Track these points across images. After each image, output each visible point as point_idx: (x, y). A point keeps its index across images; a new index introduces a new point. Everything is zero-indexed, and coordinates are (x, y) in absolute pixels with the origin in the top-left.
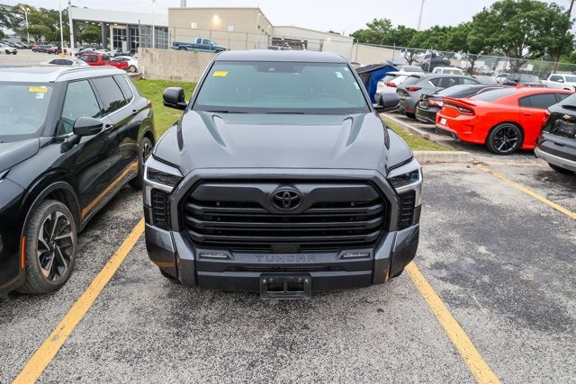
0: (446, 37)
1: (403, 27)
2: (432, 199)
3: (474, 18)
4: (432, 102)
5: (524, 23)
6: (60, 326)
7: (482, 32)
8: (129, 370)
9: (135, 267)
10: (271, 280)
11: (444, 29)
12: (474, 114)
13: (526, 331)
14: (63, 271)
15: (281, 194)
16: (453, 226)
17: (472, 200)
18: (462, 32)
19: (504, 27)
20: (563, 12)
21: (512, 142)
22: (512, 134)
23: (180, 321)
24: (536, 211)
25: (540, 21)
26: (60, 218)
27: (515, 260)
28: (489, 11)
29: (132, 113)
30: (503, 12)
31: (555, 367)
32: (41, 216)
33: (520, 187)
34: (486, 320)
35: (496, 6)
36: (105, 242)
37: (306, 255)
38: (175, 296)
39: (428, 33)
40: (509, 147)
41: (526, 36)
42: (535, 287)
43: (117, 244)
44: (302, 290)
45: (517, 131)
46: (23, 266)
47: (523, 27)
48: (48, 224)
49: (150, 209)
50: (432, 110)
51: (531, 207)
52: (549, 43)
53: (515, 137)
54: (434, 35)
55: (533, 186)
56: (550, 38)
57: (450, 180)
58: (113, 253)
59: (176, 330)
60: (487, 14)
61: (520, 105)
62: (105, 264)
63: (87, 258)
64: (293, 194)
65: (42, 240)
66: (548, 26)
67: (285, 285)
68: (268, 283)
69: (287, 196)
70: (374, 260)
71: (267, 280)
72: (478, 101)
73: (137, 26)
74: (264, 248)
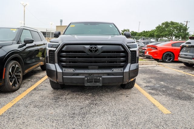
0: (147, 34)
1: (133, 32)
2: (144, 72)
3: (156, 28)
4: (143, 48)
5: (172, 29)
6: (15, 99)
7: (159, 32)
8: (38, 110)
9: (42, 87)
10: (88, 78)
11: (147, 32)
12: (157, 49)
13: (179, 101)
14: (17, 86)
15: (91, 48)
16: (152, 78)
17: (158, 72)
18: (153, 32)
19: (166, 30)
20: (184, 25)
21: (171, 58)
22: (170, 56)
23: (56, 99)
24: (180, 75)
25: (178, 28)
26: (17, 67)
27: (173, 85)
28: (161, 25)
29: (43, 44)
30: (165, 25)
31: (189, 108)
32: (11, 64)
33: (175, 70)
34: (164, 98)
35: (163, 24)
36: (32, 82)
37: (100, 70)
38: (55, 93)
39: (141, 33)
40: (170, 60)
41: (173, 33)
42: (181, 91)
43: (36, 82)
44: (99, 82)
45: (172, 55)
46: (3, 78)
47: (172, 30)
48: (13, 68)
49: (48, 58)
50: (143, 51)
51: (178, 74)
52: (181, 35)
53: (171, 57)
54: (144, 34)
55: (178, 69)
56: (181, 33)
57: (151, 68)
58: (34, 84)
59: (55, 101)
60: (160, 26)
61: (172, 46)
62: (31, 86)
63: (26, 85)
64: (95, 48)
65: (11, 72)
66: (180, 30)
67: (93, 81)
68: (88, 80)
69: (93, 48)
70: (123, 72)
71: (87, 78)
72: (158, 46)
73: (46, 32)
74: (86, 68)
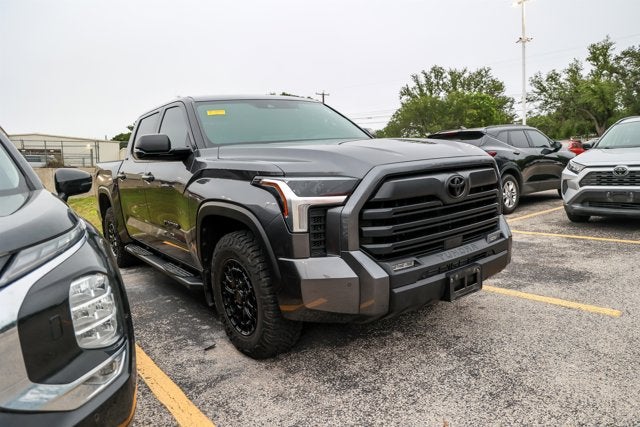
10: (457, 277)
15: (453, 181)
37: (469, 245)
44: (476, 282)
64: (460, 180)
67: (466, 281)
68: (455, 281)
69: (457, 182)
71: (454, 277)
74: (439, 246)
